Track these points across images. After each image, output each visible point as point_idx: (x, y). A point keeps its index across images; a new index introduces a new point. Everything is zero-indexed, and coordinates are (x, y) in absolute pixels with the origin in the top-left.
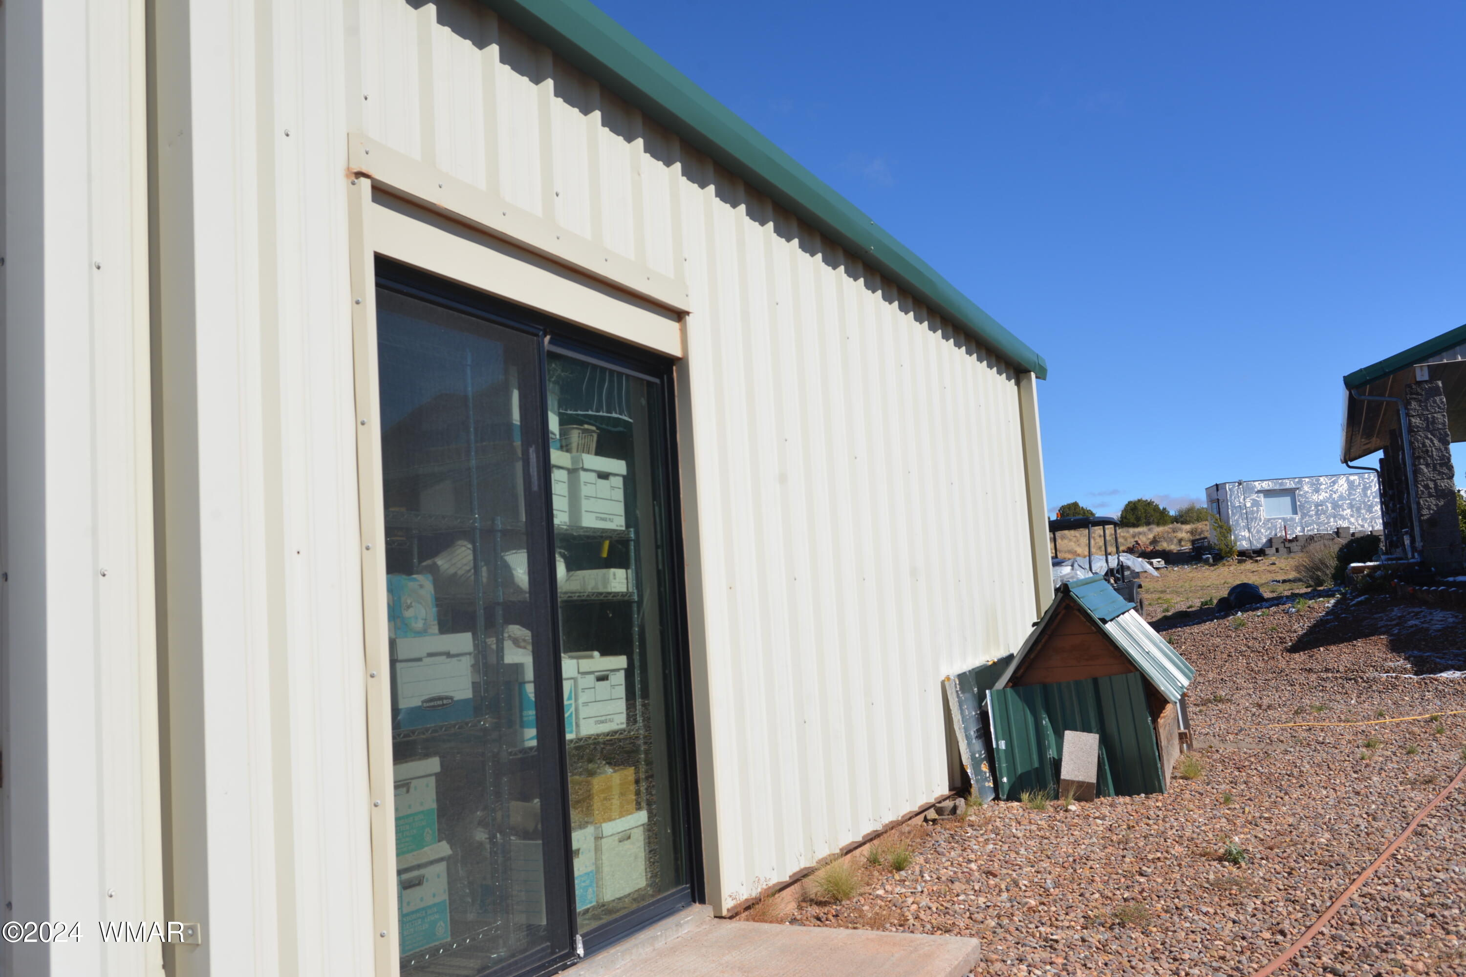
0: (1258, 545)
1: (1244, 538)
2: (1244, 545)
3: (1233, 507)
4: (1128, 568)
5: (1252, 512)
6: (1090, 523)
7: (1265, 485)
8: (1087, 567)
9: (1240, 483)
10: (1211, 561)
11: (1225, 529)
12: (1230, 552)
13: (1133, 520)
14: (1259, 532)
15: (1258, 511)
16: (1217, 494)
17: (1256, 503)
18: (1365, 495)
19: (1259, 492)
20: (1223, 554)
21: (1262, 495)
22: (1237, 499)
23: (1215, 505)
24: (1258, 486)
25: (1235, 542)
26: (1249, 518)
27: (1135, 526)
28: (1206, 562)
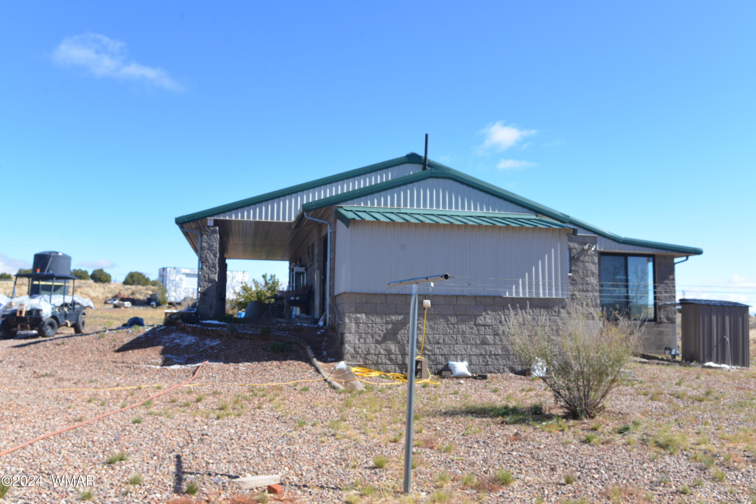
0: (179, 300)
1: (173, 296)
2: (172, 299)
3: (170, 280)
4: (78, 304)
5: (178, 283)
6: (55, 276)
7: (188, 271)
8: (49, 300)
9: (175, 268)
10: (155, 306)
11: (165, 291)
12: (164, 302)
13: (130, 281)
14: (180, 294)
15: (181, 283)
16: (163, 272)
17: (181, 279)
18: (232, 281)
19: (183, 274)
20: (161, 303)
21: (184, 276)
22: (172, 276)
23: (161, 278)
24: (184, 271)
25: (168, 297)
26: (177, 286)
27: (131, 284)
28: (152, 306)
